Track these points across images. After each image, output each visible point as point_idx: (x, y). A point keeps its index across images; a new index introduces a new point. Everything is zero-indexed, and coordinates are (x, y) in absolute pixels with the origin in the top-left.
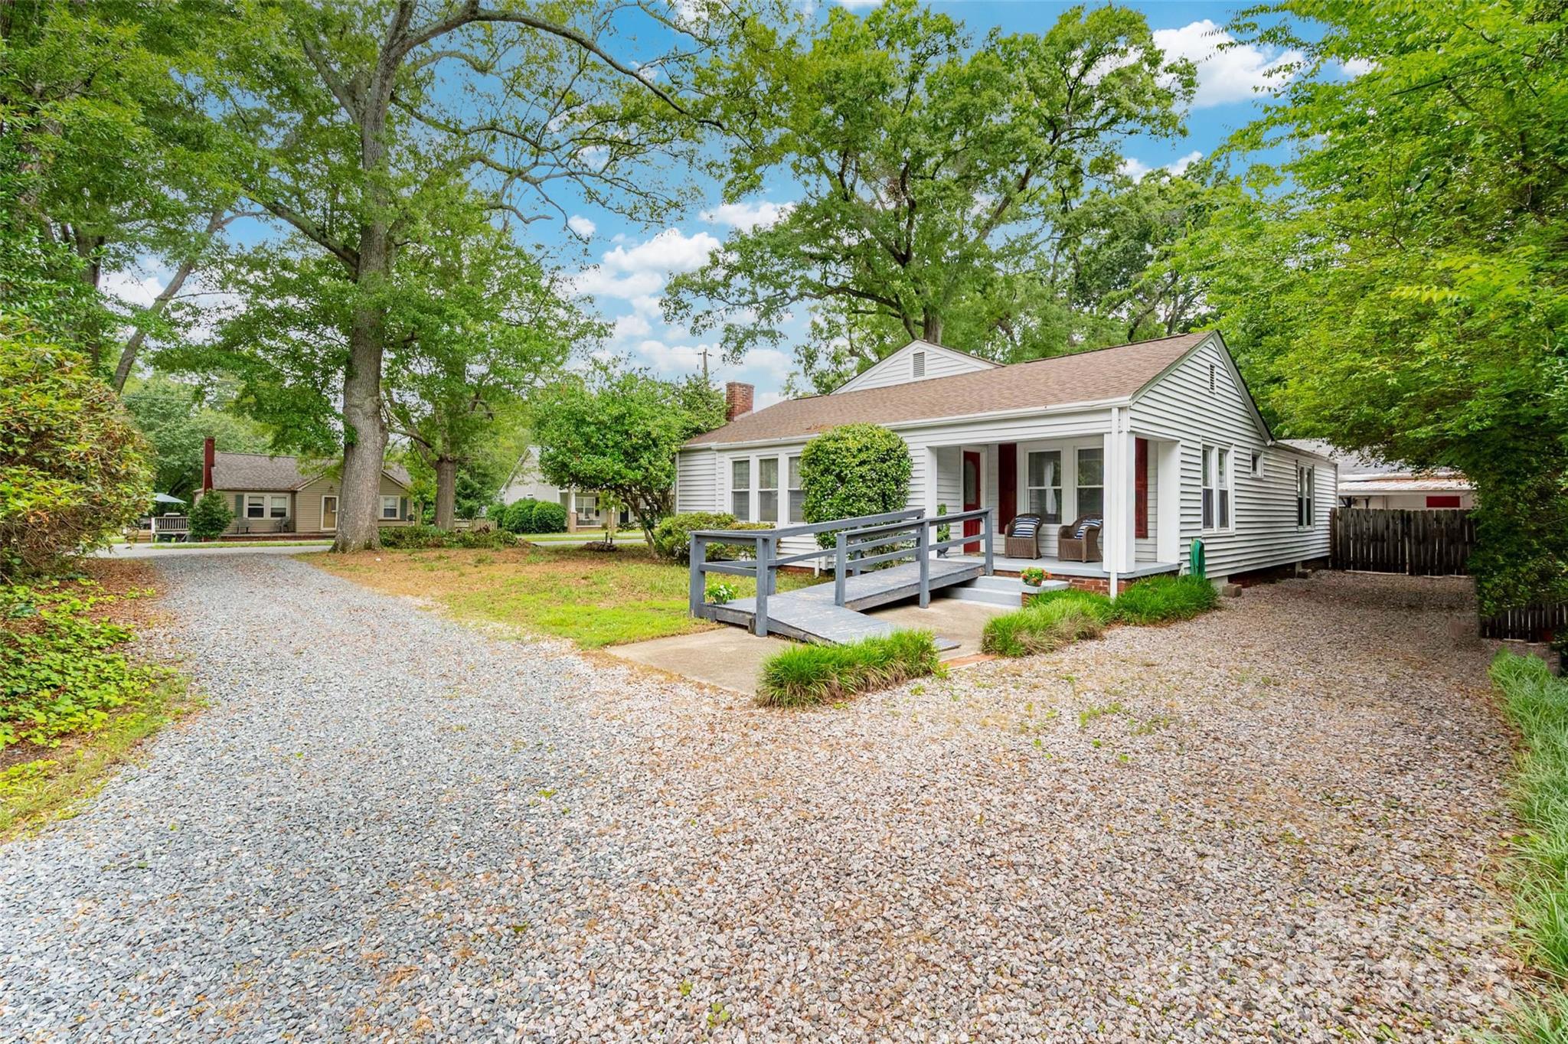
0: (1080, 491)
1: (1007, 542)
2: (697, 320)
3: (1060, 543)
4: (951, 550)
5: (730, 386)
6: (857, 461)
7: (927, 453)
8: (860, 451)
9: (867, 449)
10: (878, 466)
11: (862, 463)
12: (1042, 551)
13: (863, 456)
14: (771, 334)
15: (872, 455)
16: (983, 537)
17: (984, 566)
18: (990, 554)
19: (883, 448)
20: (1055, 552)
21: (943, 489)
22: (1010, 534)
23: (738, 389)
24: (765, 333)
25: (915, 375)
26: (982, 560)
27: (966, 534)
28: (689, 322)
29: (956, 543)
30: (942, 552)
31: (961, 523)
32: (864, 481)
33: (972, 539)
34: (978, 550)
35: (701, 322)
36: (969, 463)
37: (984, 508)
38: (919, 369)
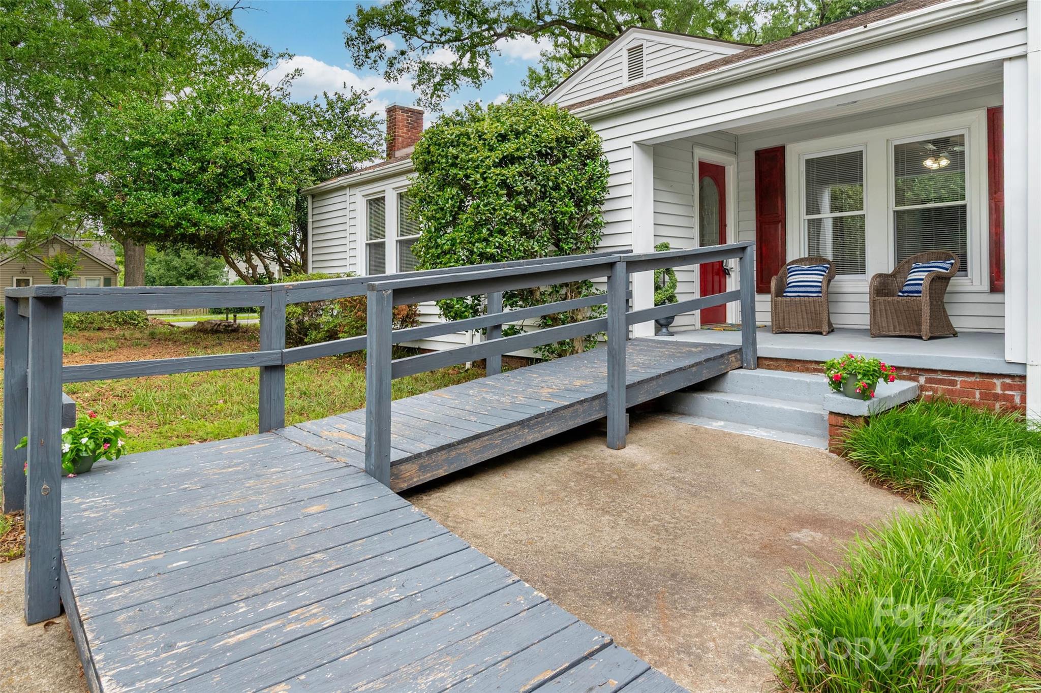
0: (898, 215)
1: (775, 305)
2: (391, 64)
3: (873, 304)
4: (679, 320)
5: (391, 111)
6: (496, 156)
7: (634, 153)
8: (503, 138)
9: (518, 134)
10: (539, 167)
11: (507, 160)
12: (834, 320)
13: (509, 147)
14: (473, 73)
15: (524, 146)
16: (735, 296)
17: (738, 351)
18: (748, 326)
19: (549, 135)
20: (864, 321)
21: (663, 208)
22: (780, 292)
23: (400, 116)
24: (465, 72)
25: (631, 78)
26: (735, 339)
27: (704, 292)
28: (383, 66)
29: (688, 307)
30: (663, 325)
31: (696, 267)
32: (511, 194)
33: (714, 299)
34: (724, 320)
35: (397, 66)
36: (708, 180)
37: (732, 241)
38: (635, 69)
